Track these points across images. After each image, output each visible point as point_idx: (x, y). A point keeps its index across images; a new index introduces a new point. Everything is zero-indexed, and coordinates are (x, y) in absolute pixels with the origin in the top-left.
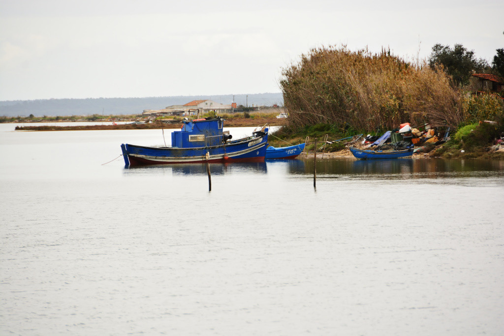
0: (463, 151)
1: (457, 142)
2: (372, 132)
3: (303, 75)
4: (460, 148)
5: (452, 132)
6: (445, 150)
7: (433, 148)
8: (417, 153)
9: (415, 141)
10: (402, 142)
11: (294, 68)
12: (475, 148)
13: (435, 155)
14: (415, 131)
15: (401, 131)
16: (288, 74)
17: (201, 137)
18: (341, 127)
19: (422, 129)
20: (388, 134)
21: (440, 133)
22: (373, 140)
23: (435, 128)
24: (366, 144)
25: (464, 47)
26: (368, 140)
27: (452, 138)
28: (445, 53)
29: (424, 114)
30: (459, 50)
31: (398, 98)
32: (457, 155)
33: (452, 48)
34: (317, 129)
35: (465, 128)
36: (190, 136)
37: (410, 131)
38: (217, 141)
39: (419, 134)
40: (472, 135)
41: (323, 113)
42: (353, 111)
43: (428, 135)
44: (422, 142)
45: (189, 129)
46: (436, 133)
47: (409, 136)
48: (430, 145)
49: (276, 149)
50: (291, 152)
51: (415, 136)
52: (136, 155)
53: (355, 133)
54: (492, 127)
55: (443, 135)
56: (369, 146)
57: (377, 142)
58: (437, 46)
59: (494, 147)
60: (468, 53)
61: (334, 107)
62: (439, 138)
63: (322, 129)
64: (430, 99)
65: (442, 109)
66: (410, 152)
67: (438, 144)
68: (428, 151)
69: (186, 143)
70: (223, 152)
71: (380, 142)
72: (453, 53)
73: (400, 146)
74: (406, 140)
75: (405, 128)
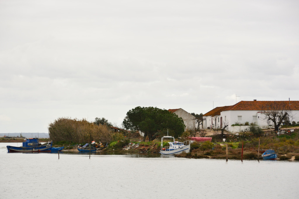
0: (114, 150)
1: (111, 147)
2: (81, 144)
3: (56, 126)
4: (113, 149)
5: (109, 144)
6: (107, 149)
7: (103, 149)
8: (98, 150)
9: (96, 146)
10: (92, 147)
11: (52, 124)
12: (118, 149)
13: (104, 151)
14: (96, 143)
15: (92, 143)
16: (50, 126)
17: (32, 144)
18: (70, 142)
19: (98, 143)
20: (87, 144)
21: (105, 144)
22: (82, 146)
23: (103, 143)
24: (79, 147)
25: (105, 118)
26: (80, 146)
27: (109, 146)
28: (99, 120)
29: (100, 138)
30: (103, 119)
31: (90, 133)
32: (112, 151)
33: (101, 119)
34: (62, 143)
35: (113, 143)
36: (28, 144)
37: (95, 143)
38: (36, 145)
39: (98, 144)
40: (116, 145)
41: (63, 138)
42: (75, 137)
43: (100, 145)
44: (99, 147)
45: (28, 141)
46: (103, 144)
47: (95, 145)
48: (102, 148)
49: (55, 148)
50: (60, 149)
51: (96, 145)
52: (11, 149)
53: (75, 144)
54: (123, 143)
55: (105, 145)
56: (81, 148)
57: (83, 147)
58: (97, 118)
59: (124, 149)
60: (106, 120)
61: (67, 136)
62: (104, 146)
63: (63, 143)
64: (102, 134)
65: (105, 137)
66: (96, 150)
67: (104, 147)
68: (101, 150)
69: (27, 146)
70: (38, 149)
71: (84, 147)
72: (101, 120)
73: (92, 148)
74: (93, 146)
75: (93, 142)
